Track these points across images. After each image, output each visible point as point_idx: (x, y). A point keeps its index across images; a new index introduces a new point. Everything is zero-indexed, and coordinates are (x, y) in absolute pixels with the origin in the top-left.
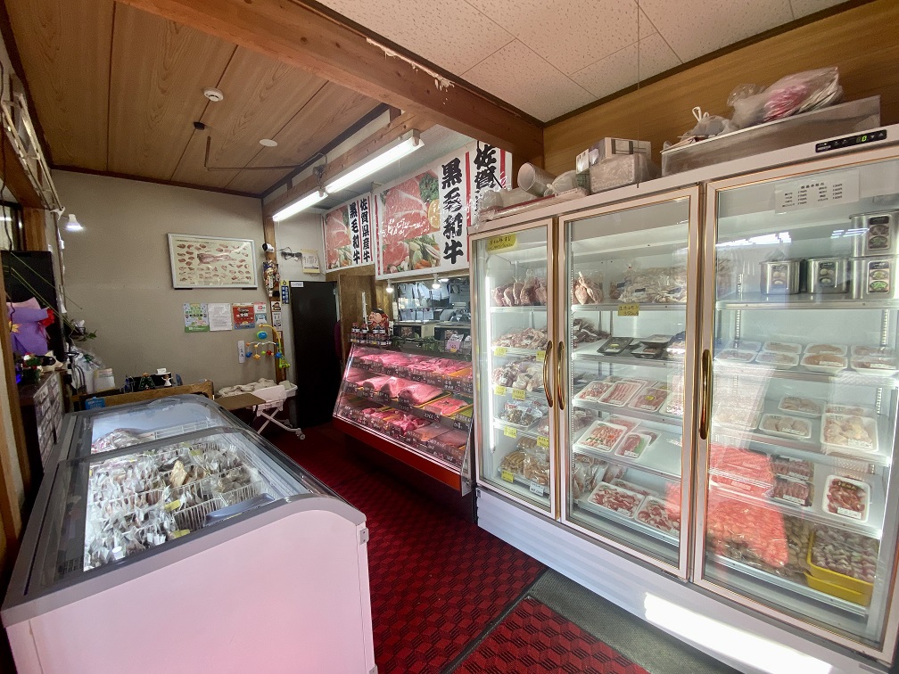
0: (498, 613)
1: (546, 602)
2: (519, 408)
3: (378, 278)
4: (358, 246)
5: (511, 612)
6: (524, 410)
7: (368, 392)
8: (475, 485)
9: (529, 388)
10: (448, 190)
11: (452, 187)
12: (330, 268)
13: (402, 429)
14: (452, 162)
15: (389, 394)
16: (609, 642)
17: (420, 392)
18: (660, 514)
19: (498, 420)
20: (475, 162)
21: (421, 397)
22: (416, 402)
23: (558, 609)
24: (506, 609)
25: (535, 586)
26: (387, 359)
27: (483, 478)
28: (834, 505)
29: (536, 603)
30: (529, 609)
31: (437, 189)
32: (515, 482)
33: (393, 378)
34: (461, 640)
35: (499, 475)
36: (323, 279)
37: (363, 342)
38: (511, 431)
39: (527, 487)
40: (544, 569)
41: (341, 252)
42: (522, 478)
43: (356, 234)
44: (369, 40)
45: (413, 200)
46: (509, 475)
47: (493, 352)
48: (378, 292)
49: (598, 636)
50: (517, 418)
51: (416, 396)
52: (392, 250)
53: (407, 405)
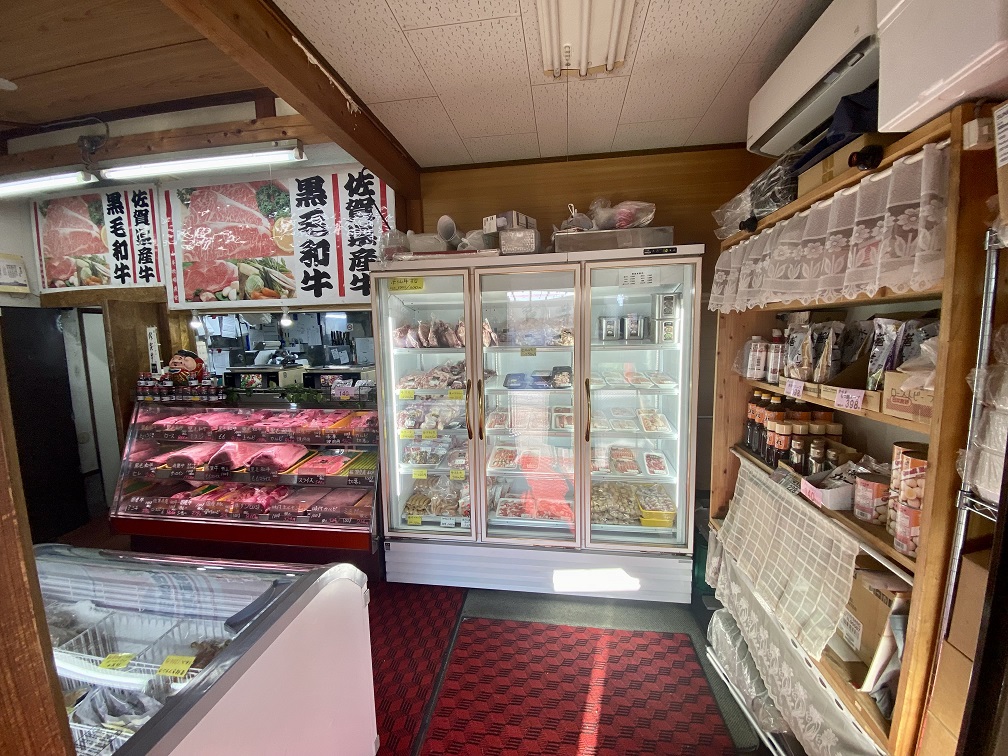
0: (447, 644)
1: (480, 616)
2: (423, 449)
3: (172, 306)
4: (125, 257)
5: (458, 636)
6: (429, 450)
7: (184, 470)
8: (383, 539)
9: (440, 427)
10: (304, 210)
11: (312, 208)
12: (52, 285)
13: (261, 505)
14: (313, 178)
15: (229, 465)
16: (537, 620)
17: (283, 456)
18: (549, 509)
19: (403, 466)
20: (346, 187)
21: (286, 460)
22: (281, 468)
23: (492, 616)
24: (452, 637)
25: (465, 608)
26: (215, 419)
27: (391, 529)
28: (652, 469)
29: (472, 620)
30: (470, 627)
31: (287, 204)
32: (424, 523)
33: (229, 444)
34: (427, 680)
35: (404, 521)
36: (36, 304)
37: (166, 399)
38: (419, 473)
39: (438, 524)
40: (464, 591)
41: (84, 264)
42: (432, 517)
43: (121, 240)
44: (295, 39)
45: (244, 211)
46: (417, 518)
47: (397, 396)
48: (173, 328)
49: (528, 620)
50: (424, 459)
51: (278, 460)
52: (204, 270)
53: (267, 474)
